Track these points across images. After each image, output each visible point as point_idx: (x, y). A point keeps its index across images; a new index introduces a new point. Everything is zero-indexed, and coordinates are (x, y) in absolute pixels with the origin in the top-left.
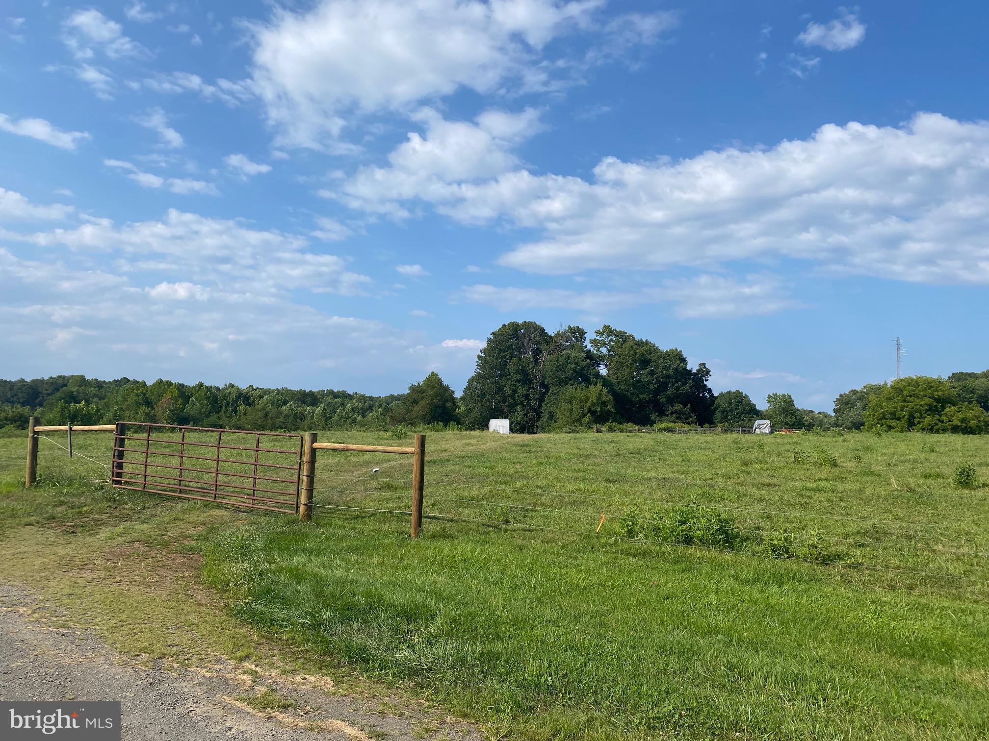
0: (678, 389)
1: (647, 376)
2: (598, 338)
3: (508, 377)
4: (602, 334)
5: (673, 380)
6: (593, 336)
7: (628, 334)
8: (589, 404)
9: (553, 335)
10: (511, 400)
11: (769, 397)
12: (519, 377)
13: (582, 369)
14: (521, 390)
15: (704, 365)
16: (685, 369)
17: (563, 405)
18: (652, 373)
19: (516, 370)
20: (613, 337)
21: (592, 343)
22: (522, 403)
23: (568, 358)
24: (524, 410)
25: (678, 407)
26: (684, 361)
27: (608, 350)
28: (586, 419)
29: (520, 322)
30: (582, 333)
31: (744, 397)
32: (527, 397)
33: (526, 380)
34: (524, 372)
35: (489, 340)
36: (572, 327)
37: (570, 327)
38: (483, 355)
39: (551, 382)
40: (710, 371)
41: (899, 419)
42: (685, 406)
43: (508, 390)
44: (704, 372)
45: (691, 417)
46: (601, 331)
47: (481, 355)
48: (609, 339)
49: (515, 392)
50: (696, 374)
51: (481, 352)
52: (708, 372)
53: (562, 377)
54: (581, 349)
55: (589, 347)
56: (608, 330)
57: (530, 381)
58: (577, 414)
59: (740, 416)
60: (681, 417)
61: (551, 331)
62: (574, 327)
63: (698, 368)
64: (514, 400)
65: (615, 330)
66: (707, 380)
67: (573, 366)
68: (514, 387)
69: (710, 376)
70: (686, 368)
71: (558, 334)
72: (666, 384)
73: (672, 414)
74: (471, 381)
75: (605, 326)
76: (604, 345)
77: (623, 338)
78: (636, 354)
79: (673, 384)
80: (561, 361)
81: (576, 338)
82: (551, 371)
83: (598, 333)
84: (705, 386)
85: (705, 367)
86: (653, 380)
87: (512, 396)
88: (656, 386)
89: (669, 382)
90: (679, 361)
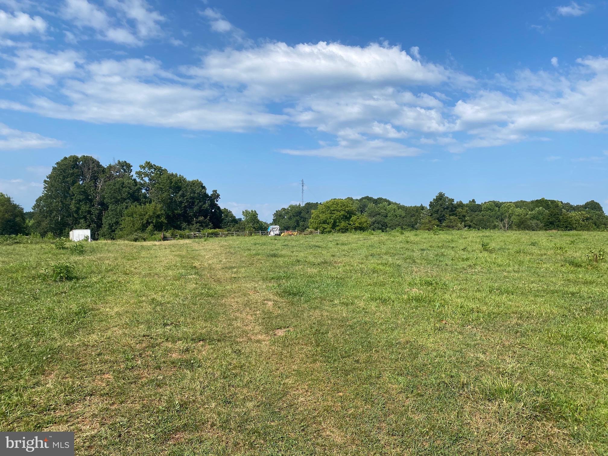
0: (201, 207)
1: (180, 198)
2: (142, 170)
3: (72, 197)
4: (144, 168)
5: (198, 201)
6: (139, 169)
7: (163, 169)
8: (147, 217)
9: (106, 167)
10: (75, 215)
11: (243, 212)
12: (82, 197)
13: (134, 192)
14: (84, 208)
15: (215, 191)
16: (205, 193)
17: (127, 218)
18: (183, 196)
19: (79, 192)
20: (153, 170)
21: (137, 174)
22: (85, 218)
23: (123, 183)
24: (86, 222)
25: (201, 218)
26: (204, 188)
27: (150, 180)
28: (150, 227)
29: (79, 156)
30: (129, 166)
32: (89, 212)
33: (88, 200)
34: (85, 193)
35: (54, 169)
36: (121, 161)
37: (119, 162)
38: (48, 180)
39: (110, 201)
41: (328, 224)
42: (205, 217)
43: (73, 207)
44: (216, 196)
45: (210, 225)
46: (144, 165)
47: (47, 180)
48: (150, 172)
49: (78, 209)
50: (211, 197)
51: (47, 177)
52: (218, 196)
53: (119, 198)
54: (130, 178)
55: (135, 176)
56: (149, 165)
57: (91, 201)
58: (138, 225)
60: (203, 225)
61: (105, 164)
62: (122, 161)
63: (212, 193)
64: (78, 215)
65: (155, 165)
66: (217, 201)
67: (127, 189)
68: (78, 205)
69: (220, 198)
71: (110, 167)
72: (193, 203)
73: (196, 223)
74: (39, 200)
75: (146, 162)
76: (146, 175)
77: (160, 171)
78: (172, 182)
79: (198, 204)
80: (117, 186)
81: (124, 170)
82: (110, 193)
83: (141, 167)
84: (216, 204)
85: (216, 192)
86: (184, 200)
87: (77, 212)
88: (186, 204)
89: (195, 202)
90: (201, 188)
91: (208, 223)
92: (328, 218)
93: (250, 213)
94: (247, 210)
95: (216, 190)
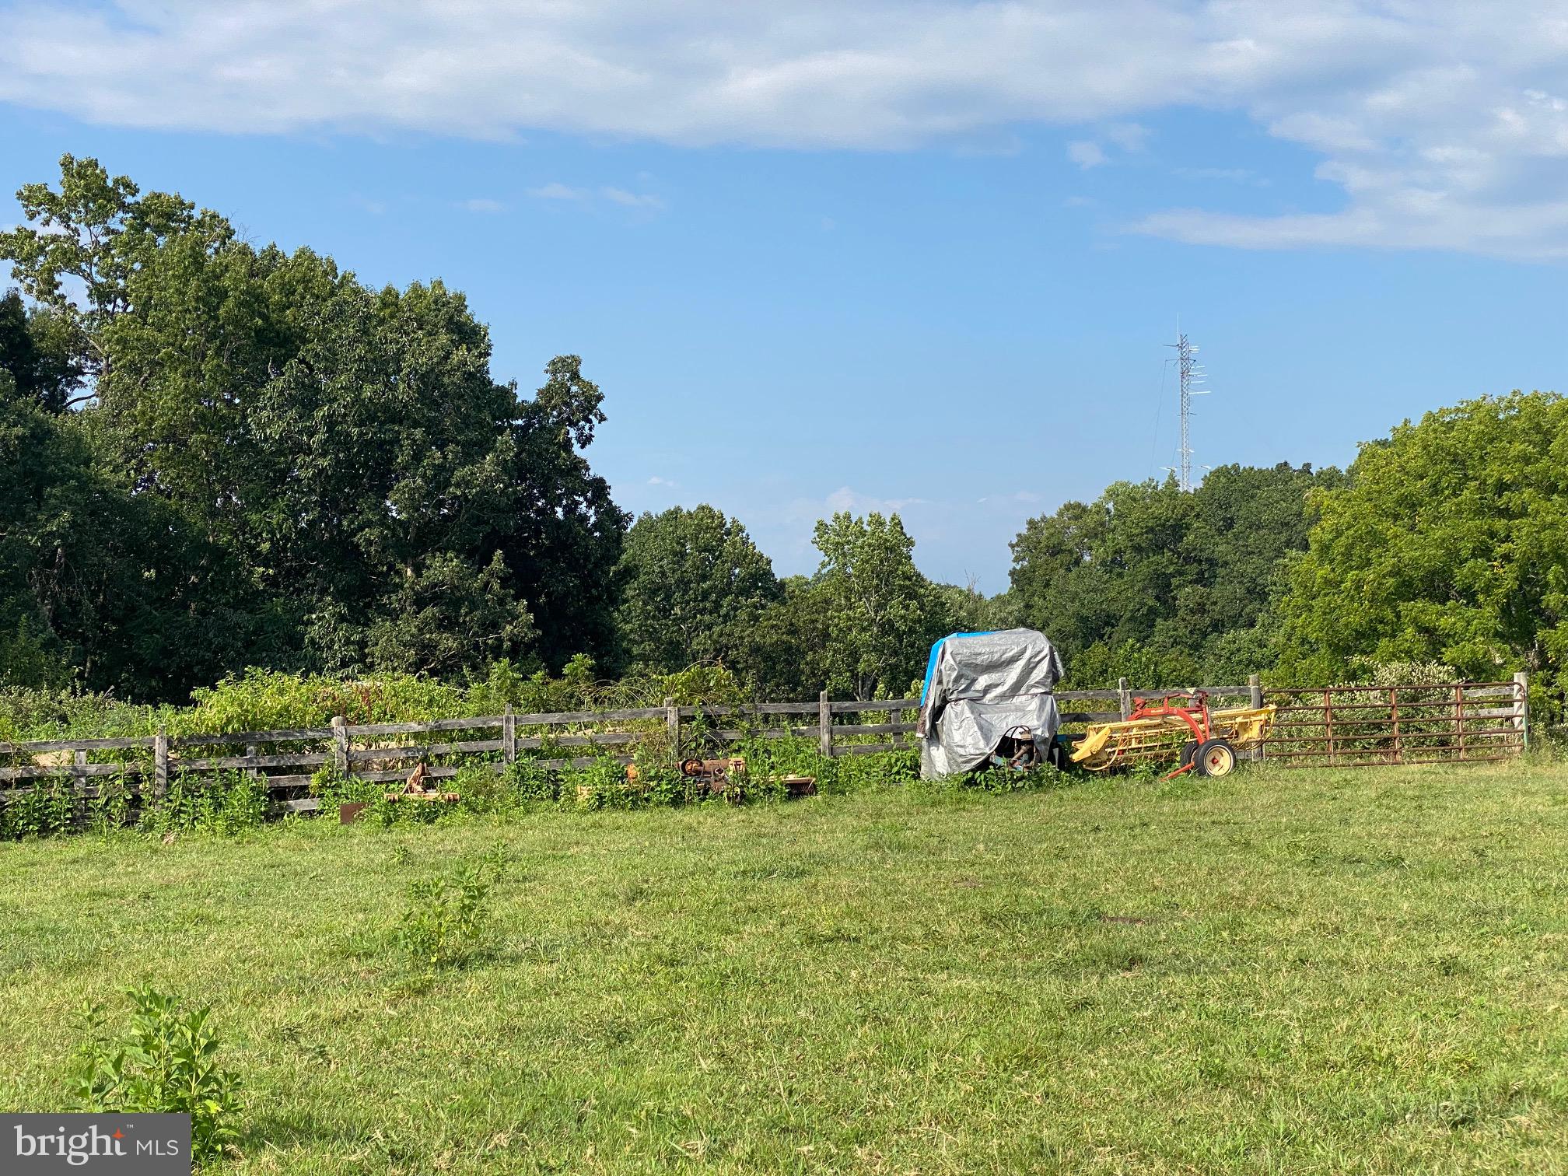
0: (443, 477)
1: (280, 415)
2: (37, 225)
5: (418, 433)
7: (198, 214)
11: (822, 528)
15: (570, 366)
16: (478, 378)
18: (304, 397)
20: (115, 222)
25: (446, 569)
26: (470, 335)
31: (728, 533)
40: (600, 398)
41: (1469, 596)
42: (478, 562)
44: (570, 399)
45: (511, 619)
50: (536, 410)
52: (589, 404)
59: (717, 605)
60: (462, 621)
63: (544, 380)
65: (130, 188)
66: (585, 441)
69: (602, 419)
70: (482, 370)
72: (381, 455)
73: (420, 603)
76: (75, 259)
78: (223, 295)
79: (417, 457)
84: (579, 465)
85: (575, 376)
86: (311, 433)
88: (324, 463)
89: (396, 441)
90: (443, 338)
91: (501, 602)
92: (1466, 548)
93: (863, 534)
94: (848, 517)
95: (577, 361)
